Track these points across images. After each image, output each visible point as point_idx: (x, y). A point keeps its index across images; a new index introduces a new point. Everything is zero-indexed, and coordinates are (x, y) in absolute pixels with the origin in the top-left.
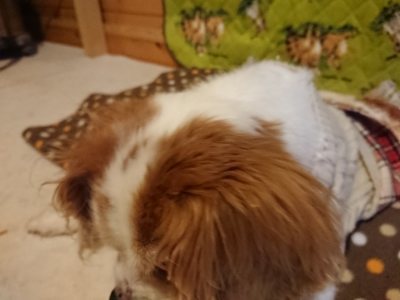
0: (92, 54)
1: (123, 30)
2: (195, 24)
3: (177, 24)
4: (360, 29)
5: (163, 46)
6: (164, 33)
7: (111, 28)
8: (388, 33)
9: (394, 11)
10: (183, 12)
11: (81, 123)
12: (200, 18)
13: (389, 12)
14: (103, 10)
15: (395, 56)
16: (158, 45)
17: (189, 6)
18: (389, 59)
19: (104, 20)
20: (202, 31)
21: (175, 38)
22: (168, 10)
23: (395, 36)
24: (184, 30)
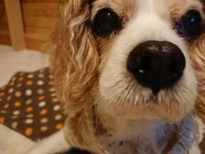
0: (17, 49)
1: (37, 36)
7: (29, 35)
11: (11, 90)
14: (25, 26)
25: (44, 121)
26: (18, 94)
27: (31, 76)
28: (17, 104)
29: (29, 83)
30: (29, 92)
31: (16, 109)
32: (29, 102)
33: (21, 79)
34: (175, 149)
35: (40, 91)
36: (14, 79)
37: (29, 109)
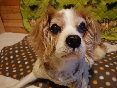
1: (10, 24)
2: (33, 21)
3: (27, 22)
5: (23, 28)
6: (23, 24)
10: (28, 18)
12: (34, 19)
14: (2, 19)
16: (22, 28)
17: (30, 16)
19: (3, 22)
21: (27, 25)
22: (23, 18)
24: (29, 23)
25: (21, 70)
26: (6, 59)
27: (11, 49)
28: (7, 64)
29: (11, 52)
30: (11, 57)
31: (7, 66)
32: (12, 62)
33: (6, 51)
34: (77, 73)
35: (17, 56)
36: (3, 51)
37: (13, 65)
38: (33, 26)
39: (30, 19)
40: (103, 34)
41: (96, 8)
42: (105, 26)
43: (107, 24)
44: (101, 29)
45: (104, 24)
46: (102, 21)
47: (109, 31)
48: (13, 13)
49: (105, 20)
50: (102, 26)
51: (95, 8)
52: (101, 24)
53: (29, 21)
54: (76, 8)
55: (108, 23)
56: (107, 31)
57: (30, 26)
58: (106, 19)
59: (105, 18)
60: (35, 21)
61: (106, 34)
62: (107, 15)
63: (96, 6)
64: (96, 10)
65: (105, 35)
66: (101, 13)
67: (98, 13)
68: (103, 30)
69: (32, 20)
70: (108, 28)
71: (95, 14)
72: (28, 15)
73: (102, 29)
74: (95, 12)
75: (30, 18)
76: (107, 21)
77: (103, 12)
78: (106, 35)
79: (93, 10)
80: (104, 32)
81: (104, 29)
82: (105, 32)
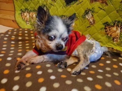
2: (25, 14)
3: (19, 14)
4: (79, 17)
6: (15, 17)
8: (87, 19)
9: (88, 11)
10: (21, 10)
12: (27, 12)
13: (87, 12)
15: (90, 26)
16: (13, 21)
17: (23, 8)
18: (88, 27)
20: (28, 16)
21: (19, 19)
23: (89, 19)
24: (22, 16)
38: (25, 20)
39: (23, 12)
40: (112, 42)
41: (107, 4)
42: (115, 32)
43: (119, 29)
44: (109, 35)
45: (115, 29)
46: (113, 25)
47: (120, 39)
48: (5, 2)
49: (116, 22)
50: (111, 30)
51: (104, 4)
52: (110, 29)
53: (21, 14)
54: (80, 3)
55: (120, 27)
56: (117, 38)
57: (22, 19)
58: (119, 22)
59: (117, 20)
60: (28, 14)
61: (115, 42)
62: (120, 16)
63: (107, 1)
64: (106, 7)
65: (114, 44)
66: (113, 12)
67: (108, 13)
68: (113, 37)
69: (25, 12)
70: (119, 34)
71: (105, 13)
72: (21, 7)
73: (111, 35)
74: (104, 10)
75: (23, 10)
76: (120, 25)
77: (115, 12)
78: (116, 44)
79: (101, 7)
80: (113, 39)
81: (114, 35)
82: (115, 40)
